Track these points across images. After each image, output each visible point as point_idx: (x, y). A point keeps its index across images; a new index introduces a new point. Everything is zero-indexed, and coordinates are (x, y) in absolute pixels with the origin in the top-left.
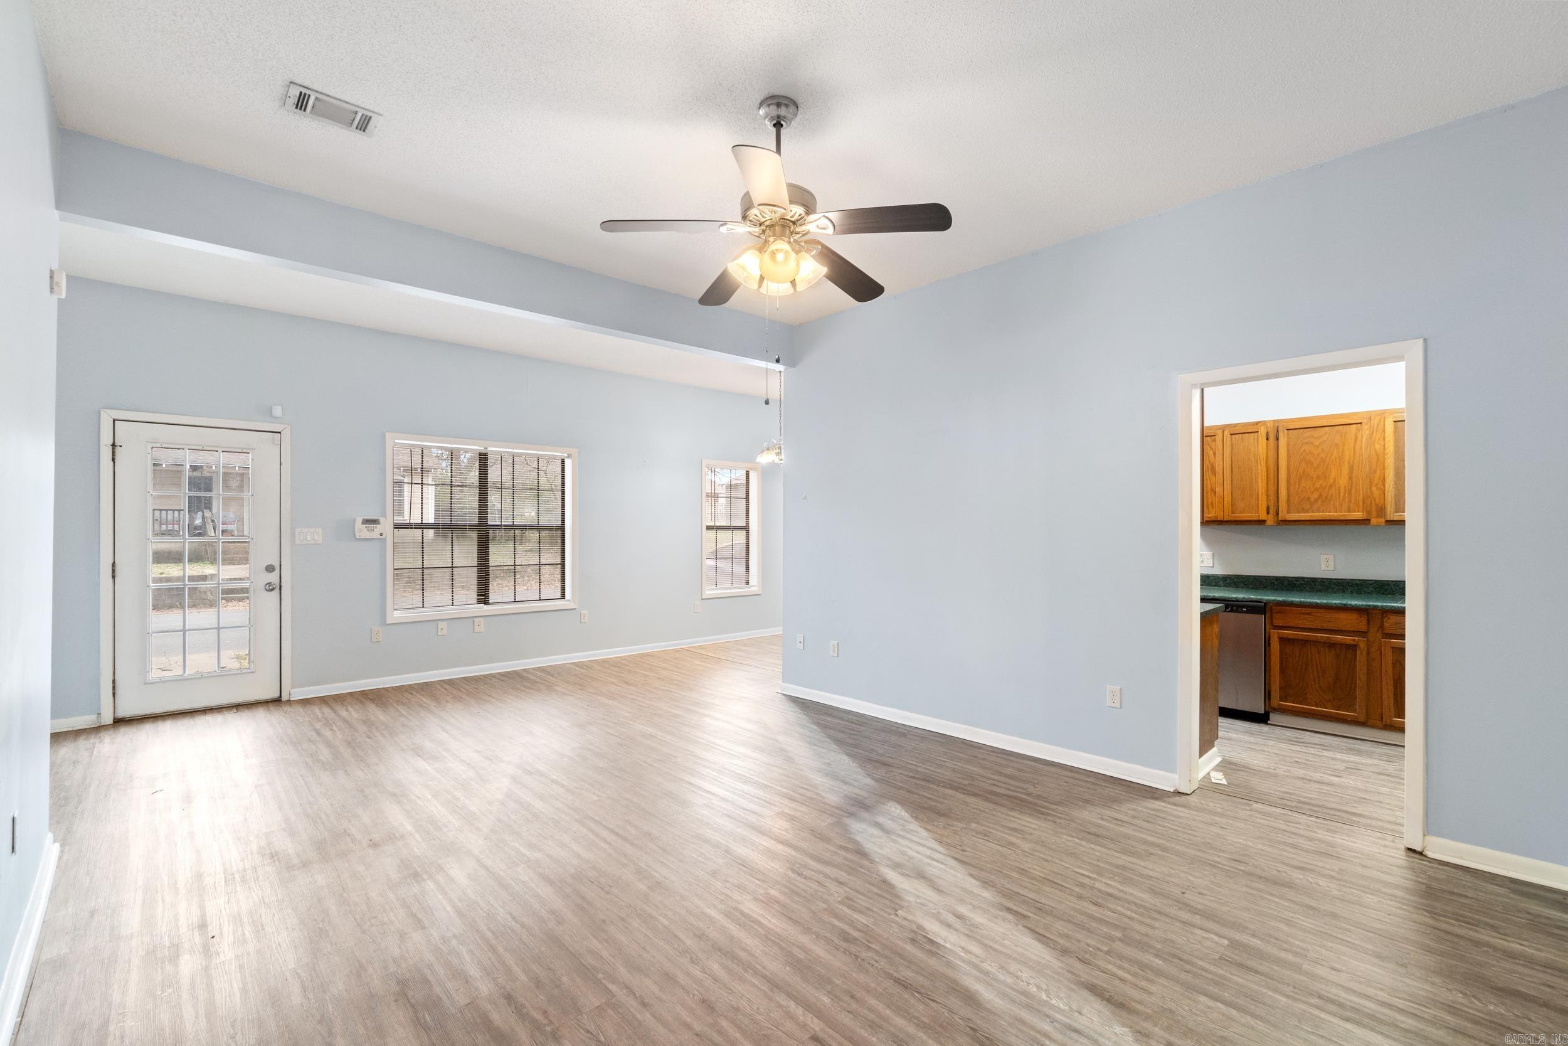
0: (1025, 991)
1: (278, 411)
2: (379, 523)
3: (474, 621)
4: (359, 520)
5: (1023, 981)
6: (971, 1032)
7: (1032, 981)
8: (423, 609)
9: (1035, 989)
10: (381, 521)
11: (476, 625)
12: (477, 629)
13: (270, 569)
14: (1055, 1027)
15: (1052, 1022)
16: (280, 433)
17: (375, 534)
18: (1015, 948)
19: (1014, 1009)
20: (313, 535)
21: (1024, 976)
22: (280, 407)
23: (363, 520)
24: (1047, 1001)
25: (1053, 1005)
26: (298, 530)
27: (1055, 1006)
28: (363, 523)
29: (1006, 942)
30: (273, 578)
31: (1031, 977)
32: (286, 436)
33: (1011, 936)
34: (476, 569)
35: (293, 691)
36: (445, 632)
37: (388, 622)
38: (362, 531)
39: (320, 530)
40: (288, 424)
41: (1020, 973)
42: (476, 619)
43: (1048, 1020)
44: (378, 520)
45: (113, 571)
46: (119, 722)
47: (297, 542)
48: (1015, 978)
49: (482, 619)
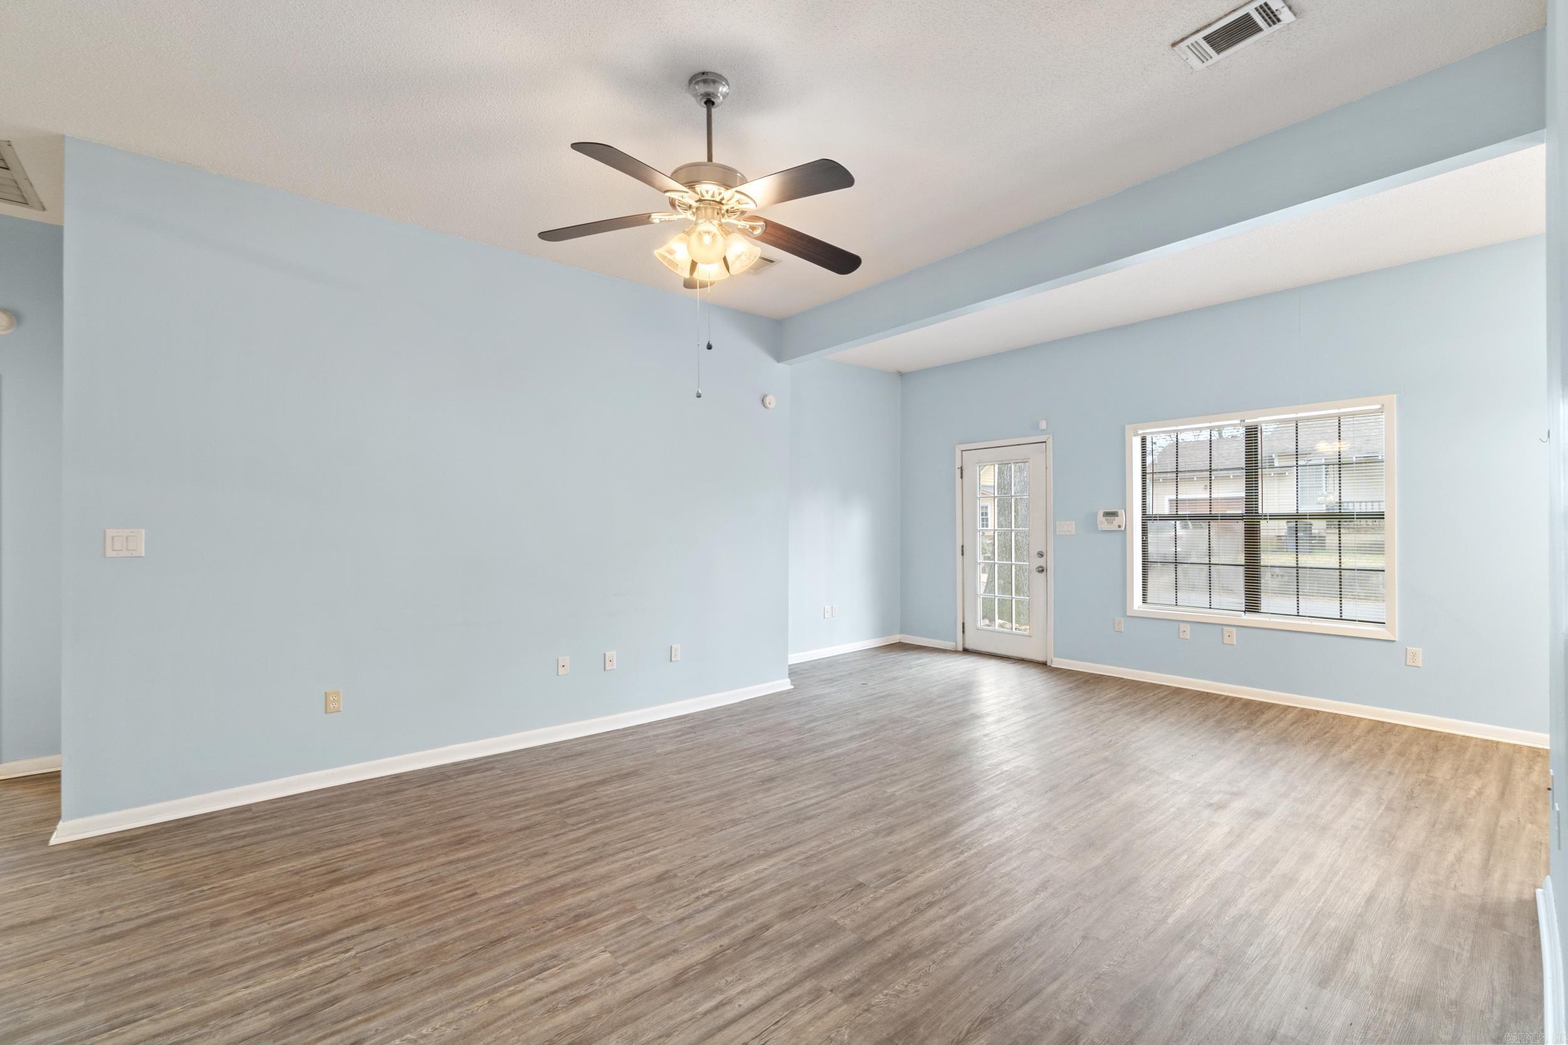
0: (428, 1023)
1: (1043, 425)
2: (1117, 516)
3: (1223, 629)
4: (1101, 514)
5: (441, 1026)
6: (413, 971)
7: (436, 1034)
8: (1175, 608)
9: (424, 1032)
10: (1119, 514)
11: (1226, 635)
12: (1227, 640)
13: (1041, 555)
14: (370, 1030)
15: (377, 1030)
16: (1045, 442)
17: (1114, 527)
18: (494, 1035)
19: (415, 1007)
20: (1068, 527)
21: (448, 1029)
22: (1044, 421)
23: (1104, 512)
24: (402, 1036)
25: (394, 1039)
26: (1058, 523)
27: (392, 1040)
28: (1104, 516)
29: (509, 1030)
30: (1041, 562)
31: (442, 1035)
32: (1050, 443)
33: (516, 1038)
34: (1242, 569)
35: (1054, 659)
36: (1188, 635)
37: (1128, 615)
38: (1103, 523)
39: (1073, 523)
40: (1050, 434)
41: (455, 1027)
42: (1225, 628)
43: (381, 1028)
44: (1117, 512)
45: (963, 551)
46: (966, 651)
47: (1058, 533)
48: (450, 1020)
49: (1234, 629)
